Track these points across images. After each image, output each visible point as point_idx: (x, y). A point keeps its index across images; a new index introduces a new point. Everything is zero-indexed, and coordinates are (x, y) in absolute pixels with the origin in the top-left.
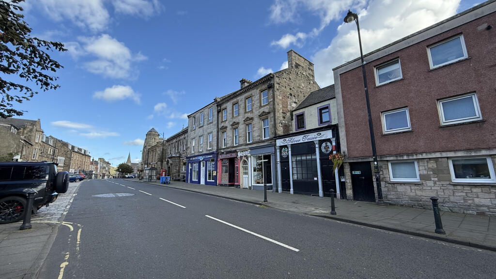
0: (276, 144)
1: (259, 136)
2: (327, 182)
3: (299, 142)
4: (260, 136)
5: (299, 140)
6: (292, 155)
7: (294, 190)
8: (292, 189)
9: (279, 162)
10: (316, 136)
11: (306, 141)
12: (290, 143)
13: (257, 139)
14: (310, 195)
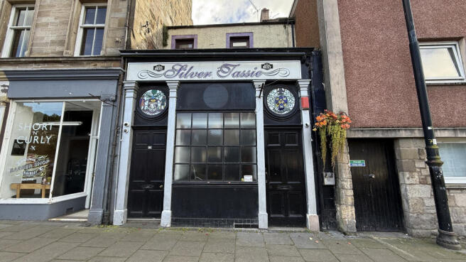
0: (125, 74)
1: (61, 43)
2: (279, 188)
3: (208, 78)
4: (66, 42)
5: (208, 74)
6: (178, 111)
7: (174, 214)
8: (167, 212)
9: (129, 129)
10: (259, 69)
11: (230, 78)
12: (177, 78)
13: (49, 51)
14: (230, 224)
